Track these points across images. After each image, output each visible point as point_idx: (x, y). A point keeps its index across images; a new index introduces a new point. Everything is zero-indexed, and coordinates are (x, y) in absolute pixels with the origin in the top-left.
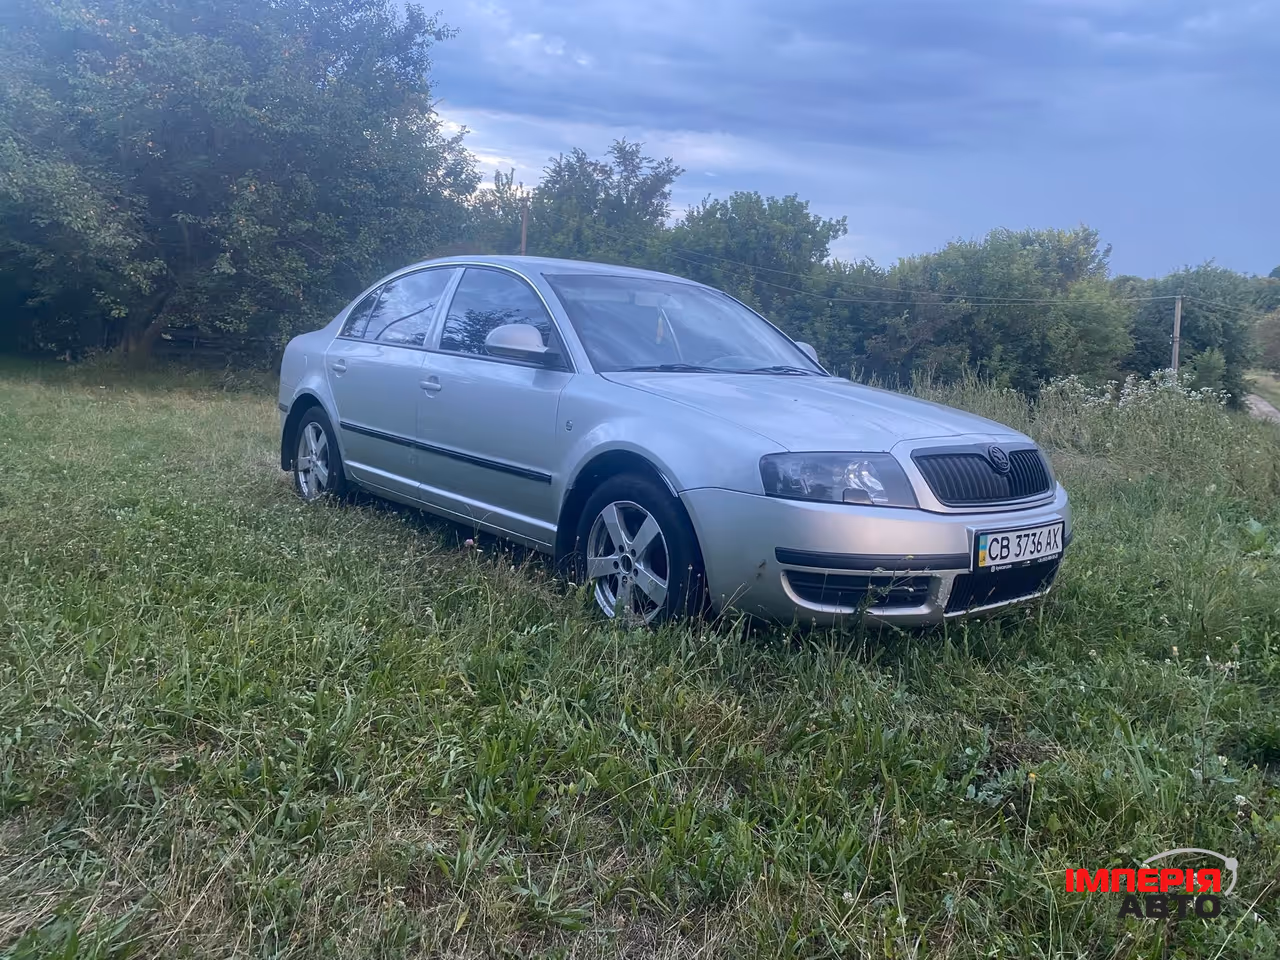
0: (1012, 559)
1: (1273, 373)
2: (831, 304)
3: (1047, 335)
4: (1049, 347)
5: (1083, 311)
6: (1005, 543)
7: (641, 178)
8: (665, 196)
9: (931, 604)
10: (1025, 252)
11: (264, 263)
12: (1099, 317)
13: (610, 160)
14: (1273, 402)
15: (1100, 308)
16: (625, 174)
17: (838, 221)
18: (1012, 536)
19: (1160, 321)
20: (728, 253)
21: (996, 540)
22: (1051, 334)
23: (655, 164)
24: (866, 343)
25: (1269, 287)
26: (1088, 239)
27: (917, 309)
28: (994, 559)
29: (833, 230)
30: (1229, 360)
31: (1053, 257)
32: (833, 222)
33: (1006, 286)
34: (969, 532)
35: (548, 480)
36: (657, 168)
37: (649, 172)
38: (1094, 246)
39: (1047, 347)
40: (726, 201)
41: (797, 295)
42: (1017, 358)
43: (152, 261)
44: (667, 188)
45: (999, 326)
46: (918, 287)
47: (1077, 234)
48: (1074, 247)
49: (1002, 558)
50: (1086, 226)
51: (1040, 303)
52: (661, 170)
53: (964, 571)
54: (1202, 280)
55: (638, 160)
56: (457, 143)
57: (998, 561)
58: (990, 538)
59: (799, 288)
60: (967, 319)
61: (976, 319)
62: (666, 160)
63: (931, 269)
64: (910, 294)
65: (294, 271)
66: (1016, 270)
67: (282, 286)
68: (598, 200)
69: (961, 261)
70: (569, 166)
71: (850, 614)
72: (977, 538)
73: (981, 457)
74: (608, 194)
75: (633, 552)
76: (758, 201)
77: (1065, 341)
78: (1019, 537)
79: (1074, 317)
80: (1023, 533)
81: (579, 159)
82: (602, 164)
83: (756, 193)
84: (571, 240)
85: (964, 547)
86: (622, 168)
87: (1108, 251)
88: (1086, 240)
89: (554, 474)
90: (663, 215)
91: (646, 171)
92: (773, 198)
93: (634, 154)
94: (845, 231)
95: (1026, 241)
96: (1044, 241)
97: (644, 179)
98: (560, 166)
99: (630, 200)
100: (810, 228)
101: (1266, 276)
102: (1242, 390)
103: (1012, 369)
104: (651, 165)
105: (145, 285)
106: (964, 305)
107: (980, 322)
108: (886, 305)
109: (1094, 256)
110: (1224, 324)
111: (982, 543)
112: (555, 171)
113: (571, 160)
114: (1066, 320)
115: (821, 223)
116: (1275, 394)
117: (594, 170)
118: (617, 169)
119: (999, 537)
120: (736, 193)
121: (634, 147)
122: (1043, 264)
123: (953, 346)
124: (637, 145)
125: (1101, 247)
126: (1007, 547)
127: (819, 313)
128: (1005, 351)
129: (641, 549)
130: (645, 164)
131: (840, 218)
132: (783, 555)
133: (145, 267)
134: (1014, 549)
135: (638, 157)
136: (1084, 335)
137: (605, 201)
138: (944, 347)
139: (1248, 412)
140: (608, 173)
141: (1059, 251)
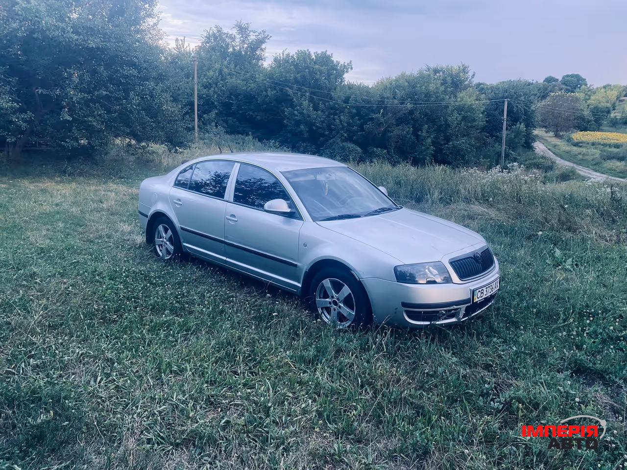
0: (484, 297)
1: (545, 130)
2: (348, 107)
3: (448, 120)
4: (449, 125)
5: (463, 107)
6: (482, 291)
7: (250, 41)
8: (262, 50)
9: (457, 317)
10: (436, 77)
11: (84, 112)
12: (470, 109)
13: (234, 32)
14: (545, 144)
15: (471, 105)
16: (242, 39)
17: (348, 64)
18: (484, 288)
19: (497, 108)
20: (296, 81)
21: (479, 291)
22: (450, 119)
23: (257, 34)
24: (365, 126)
25: (543, 87)
26: (465, 70)
27: (388, 109)
28: (478, 298)
29: (346, 68)
30: (527, 126)
31: (449, 79)
32: (346, 64)
33: (428, 95)
34: (471, 290)
35: (296, 266)
36: (258, 36)
37: (254, 37)
38: (467, 73)
39: (448, 125)
40: (294, 55)
41: (331, 103)
42: (434, 130)
43: (26, 113)
44: (263, 46)
45: (426, 115)
46: (388, 98)
47: (459, 67)
48: (459, 73)
49: (481, 297)
50: (464, 64)
51: (444, 103)
52: (260, 36)
53: (469, 304)
54: (515, 89)
55: (248, 32)
56: (156, 26)
57: (480, 299)
58: (477, 291)
59: (331, 98)
60: (411, 112)
61: (415, 112)
62: (262, 31)
63: (393, 87)
64: (384, 101)
65: (100, 115)
66: (432, 87)
67: (95, 124)
68: (229, 52)
69: (406, 84)
70: (214, 34)
71: (429, 325)
72: (473, 292)
73: (471, 257)
74: (234, 49)
75: (338, 299)
76: (309, 54)
77: (456, 122)
78: (487, 288)
79: (460, 109)
80: (487, 287)
81: (219, 31)
82: (231, 33)
83: (308, 50)
84: (217, 74)
85: (469, 296)
86: (241, 36)
87: (474, 75)
88: (464, 70)
89: (299, 264)
90: (262, 60)
91: (252, 37)
92: (317, 52)
93: (247, 28)
94: (352, 68)
95: (436, 71)
96: (444, 71)
97: (252, 41)
98: (209, 35)
99: (246, 52)
100: (334, 67)
101: (542, 82)
102: (532, 140)
103: (432, 136)
104: (255, 34)
105: (24, 125)
106: (409, 106)
107: (417, 114)
108: (373, 107)
109: (467, 78)
110: (524, 109)
111: (475, 293)
112: (206, 37)
113: (215, 32)
114: (456, 112)
115: (340, 65)
116: (546, 140)
117: (226, 37)
118: (238, 36)
119: (480, 290)
120: (298, 51)
121: (246, 25)
122: (444, 82)
123: (405, 126)
124: (247, 24)
125: (470, 74)
126: (483, 293)
127: (342, 111)
128: (429, 128)
129: (342, 298)
130: (251, 33)
131: (349, 62)
132: (404, 305)
133: (23, 117)
134: (485, 293)
135: (248, 30)
136: (464, 119)
137: (232, 53)
138: (401, 127)
139: (534, 151)
140: (233, 39)
141: (451, 76)
